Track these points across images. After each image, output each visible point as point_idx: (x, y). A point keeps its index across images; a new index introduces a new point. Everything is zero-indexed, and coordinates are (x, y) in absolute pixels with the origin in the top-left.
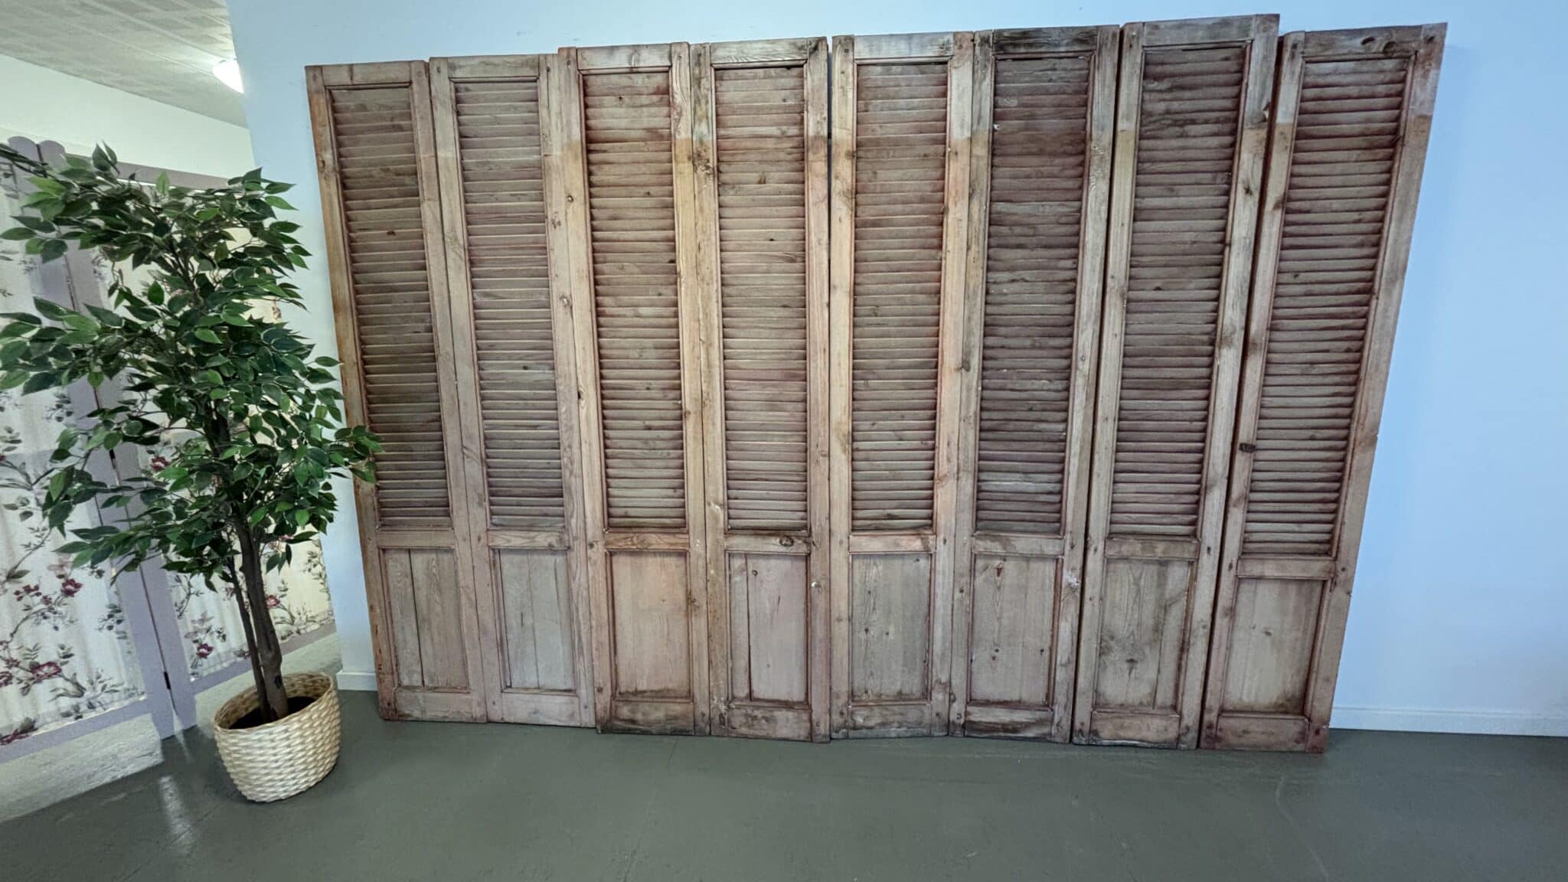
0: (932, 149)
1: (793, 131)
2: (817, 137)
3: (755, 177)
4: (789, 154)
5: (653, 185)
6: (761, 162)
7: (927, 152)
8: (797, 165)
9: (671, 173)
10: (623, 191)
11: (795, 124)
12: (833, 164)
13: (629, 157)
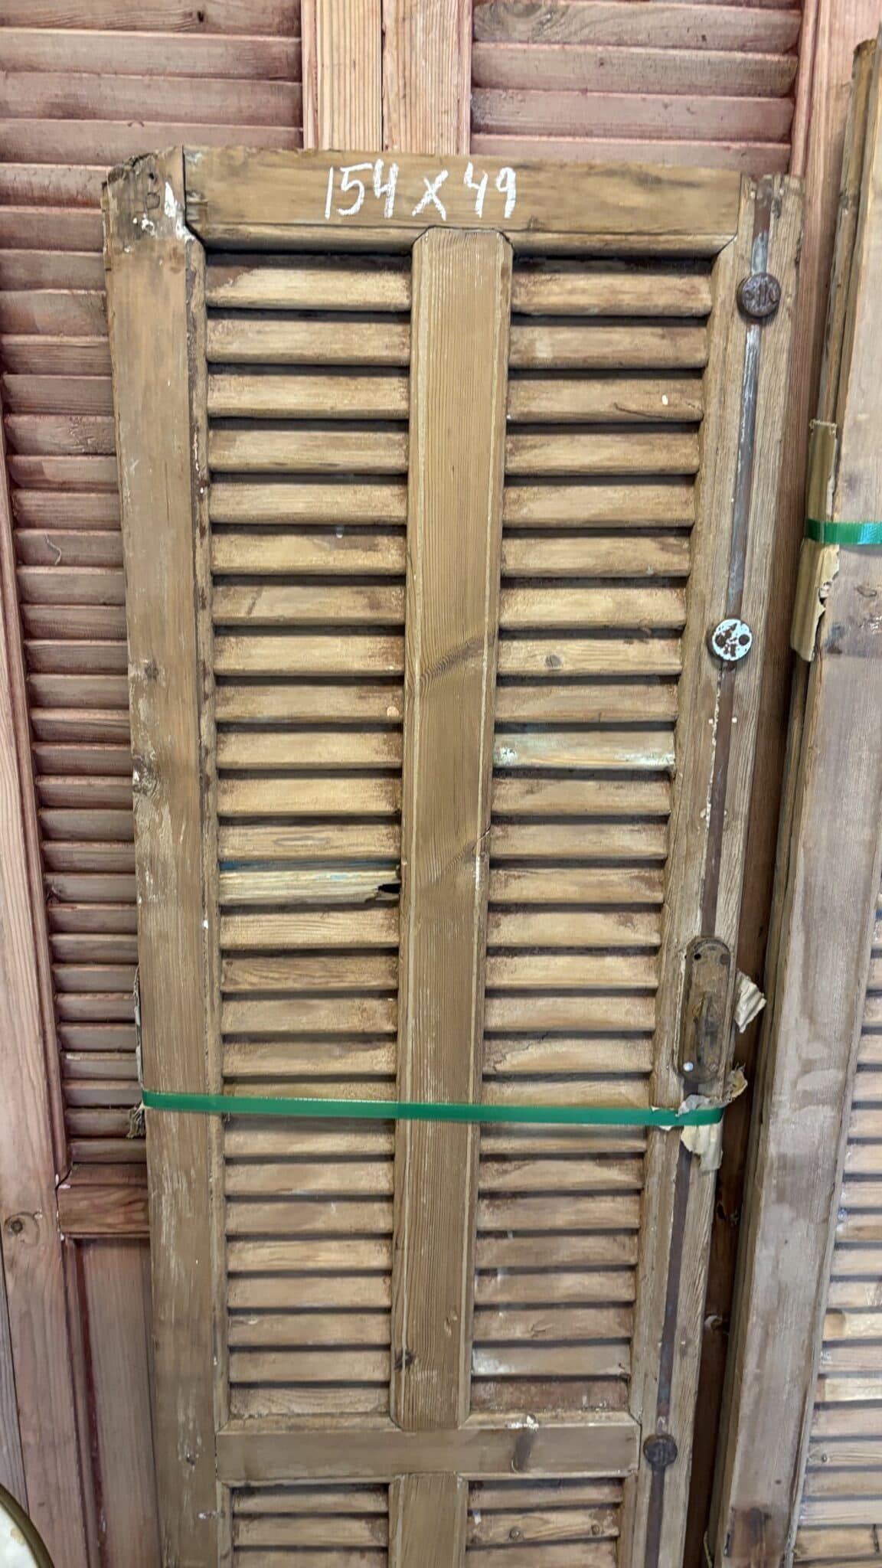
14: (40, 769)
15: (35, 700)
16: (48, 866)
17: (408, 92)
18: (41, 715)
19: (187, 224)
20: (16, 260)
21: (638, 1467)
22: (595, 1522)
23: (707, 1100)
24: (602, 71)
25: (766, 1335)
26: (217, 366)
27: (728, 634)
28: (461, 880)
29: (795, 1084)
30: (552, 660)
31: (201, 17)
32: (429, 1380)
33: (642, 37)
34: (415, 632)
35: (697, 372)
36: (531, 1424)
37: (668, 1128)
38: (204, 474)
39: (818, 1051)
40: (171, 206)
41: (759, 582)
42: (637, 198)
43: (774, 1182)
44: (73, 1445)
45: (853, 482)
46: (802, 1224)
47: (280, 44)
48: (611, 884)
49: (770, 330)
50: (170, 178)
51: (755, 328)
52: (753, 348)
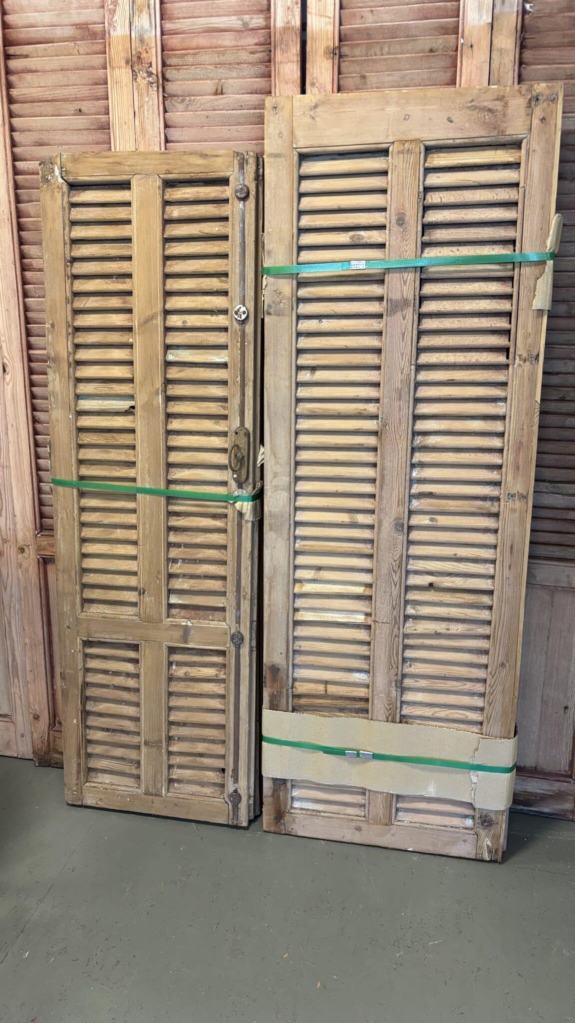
0: (440, 41)
1: (258, 21)
2: (287, 29)
3: (209, 85)
4: (252, 53)
5: (82, 99)
6: (217, 65)
7: (434, 46)
8: (262, 69)
9: (106, 84)
10: (48, 108)
11: (261, 11)
12: (308, 66)
13: (55, 62)
14: (31, 372)
15: (30, 346)
16: (34, 409)
17: (143, 131)
18: (31, 352)
19: (62, 177)
20: (24, 193)
21: (230, 647)
22: (218, 673)
23: (245, 491)
24: (208, 120)
25: (271, 587)
26: (74, 223)
27: (239, 310)
28: (155, 402)
29: (271, 482)
30: (184, 322)
31: (80, 110)
32: (151, 601)
33: (221, 107)
34: (135, 311)
35: (226, 219)
36: (189, 624)
37: (232, 502)
38: (68, 258)
39: (278, 469)
40: (57, 172)
41: (250, 293)
42: (200, 161)
43: (268, 522)
44: (42, 647)
45: (269, 253)
46: (279, 540)
47: (103, 117)
48: (211, 407)
49: (247, 203)
50: (56, 163)
51: (242, 202)
52: (241, 209)
